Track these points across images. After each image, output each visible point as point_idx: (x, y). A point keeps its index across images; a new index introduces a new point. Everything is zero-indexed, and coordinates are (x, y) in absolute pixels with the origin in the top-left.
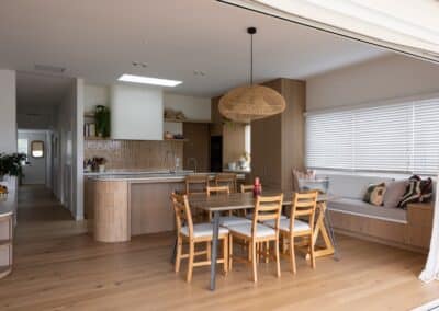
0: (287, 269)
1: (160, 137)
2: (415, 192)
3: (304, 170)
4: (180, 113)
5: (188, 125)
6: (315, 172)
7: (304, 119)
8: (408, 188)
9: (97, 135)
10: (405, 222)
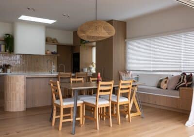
0: (116, 123)
1: (43, 53)
2: (183, 81)
3: (125, 71)
4: (55, 39)
5: (60, 47)
6: (131, 72)
7: (125, 43)
8: (180, 80)
9: (6, 51)
10: (179, 97)
